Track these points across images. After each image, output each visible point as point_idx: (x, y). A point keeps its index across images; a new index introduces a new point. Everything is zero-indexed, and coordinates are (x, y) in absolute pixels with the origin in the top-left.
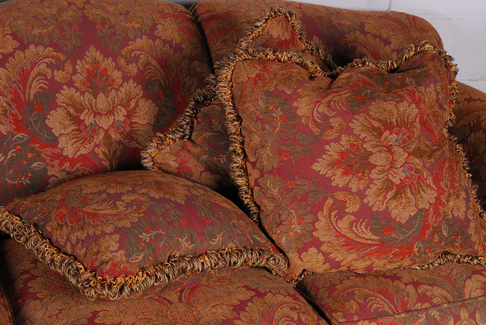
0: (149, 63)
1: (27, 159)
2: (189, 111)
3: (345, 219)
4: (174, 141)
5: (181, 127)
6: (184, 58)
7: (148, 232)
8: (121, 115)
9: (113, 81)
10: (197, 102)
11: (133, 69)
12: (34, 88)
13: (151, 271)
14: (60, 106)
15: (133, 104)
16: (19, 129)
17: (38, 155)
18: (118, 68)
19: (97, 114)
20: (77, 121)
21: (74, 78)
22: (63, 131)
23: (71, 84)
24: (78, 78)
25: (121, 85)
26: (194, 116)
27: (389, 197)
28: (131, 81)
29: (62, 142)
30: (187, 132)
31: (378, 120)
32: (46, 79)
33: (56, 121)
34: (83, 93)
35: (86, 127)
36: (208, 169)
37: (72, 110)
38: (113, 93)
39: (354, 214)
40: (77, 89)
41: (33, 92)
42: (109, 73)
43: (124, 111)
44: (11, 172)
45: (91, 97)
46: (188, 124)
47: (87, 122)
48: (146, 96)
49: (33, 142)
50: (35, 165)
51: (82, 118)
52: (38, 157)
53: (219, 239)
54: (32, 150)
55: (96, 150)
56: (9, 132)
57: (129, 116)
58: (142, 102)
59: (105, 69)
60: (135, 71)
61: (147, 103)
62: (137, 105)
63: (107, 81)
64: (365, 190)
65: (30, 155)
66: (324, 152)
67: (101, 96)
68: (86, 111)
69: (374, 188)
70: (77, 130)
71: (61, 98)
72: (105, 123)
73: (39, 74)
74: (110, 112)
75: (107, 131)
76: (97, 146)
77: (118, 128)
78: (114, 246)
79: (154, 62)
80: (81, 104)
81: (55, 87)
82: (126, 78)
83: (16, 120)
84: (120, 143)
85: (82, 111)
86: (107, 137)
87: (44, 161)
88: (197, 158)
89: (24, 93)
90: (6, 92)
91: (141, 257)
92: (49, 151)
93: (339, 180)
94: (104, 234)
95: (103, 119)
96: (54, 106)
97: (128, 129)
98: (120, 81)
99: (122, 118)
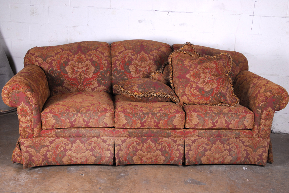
0: (156, 56)
1: (123, 76)
2: (163, 66)
3: (193, 89)
4: (158, 73)
5: (161, 70)
6: (166, 56)
7: (144, 86)
8: (147, 68)
9: (147, 60)
10: (165, 64)
11: (152, 57)
12: (127, 59)
13: (143, 93)
14: (133, 64)
15: (151, 66)
16: (122, 69)
17: (126, 75)
18: (148, 57)
19: (141, 67)
20: (136, 68)
21: (137, 58)
22: (133, 70)
23: (136, 59)
24: (138, 58)
25: (149, 61)
26: (164, 67)
27: (204, 84)
28: (151, 60)
29: (132, 73)
30: (162, 71)
31: (204, 67)
32: (130, 58)
33: (131, 68)
34: (139, 62)
35: (138, 70)
36: (165, 80)
37: (135, 66)
38: (146, 62)
39: (195, 88)
40: (137, 61)
41: (126, 60)
42: (146, 58)
43: (148, 67)
44: (119, 79)
45: (141, 63)
46: (162, 69)
47: (139, 69)
48: (155, 64)
49: (125, 72)
50: (125, 78)
51: (138, 68)
52: (126, 76)
53: (162, 90)
54: (125, 74)
55: (140, 76)
56: (120, 69)
57: (149, 69)
58: (153, 66)
59: (145, 57)
60: (153, 58)
61: (155, 66)
62: (152, 66)
63: (145, 59)
64: (198, 82)
65: (124, 75)
66: (189, 73)
67: (143, 63)
68: (139, 66)
69: (200, 82)
70: (136, 71)
71: (133, 62)
72: (143, 70)
73: (129, 56)
74: (145, 67)
75: (143, 72)
76: (140, 75)
77: (146, 71)
78: (136, 87)
79: (158, 56)
80: (138, 64)
81: (132, 60)
82: (150, 59)
83: (122, 67)
84: (146, 75)
85: (138, 66)
86: (143, 73)
87: (127, 77)
88: (163, 77)
89: (124, 60)
90: (120, 60)
91: (142, 90)
92: (129, 75)
93: (192, 79)
94: (135, 85)
95: (143, 69)
96: (131, 64)
97: (149, 72)
98: (148, 60)
99: (148, 69)
